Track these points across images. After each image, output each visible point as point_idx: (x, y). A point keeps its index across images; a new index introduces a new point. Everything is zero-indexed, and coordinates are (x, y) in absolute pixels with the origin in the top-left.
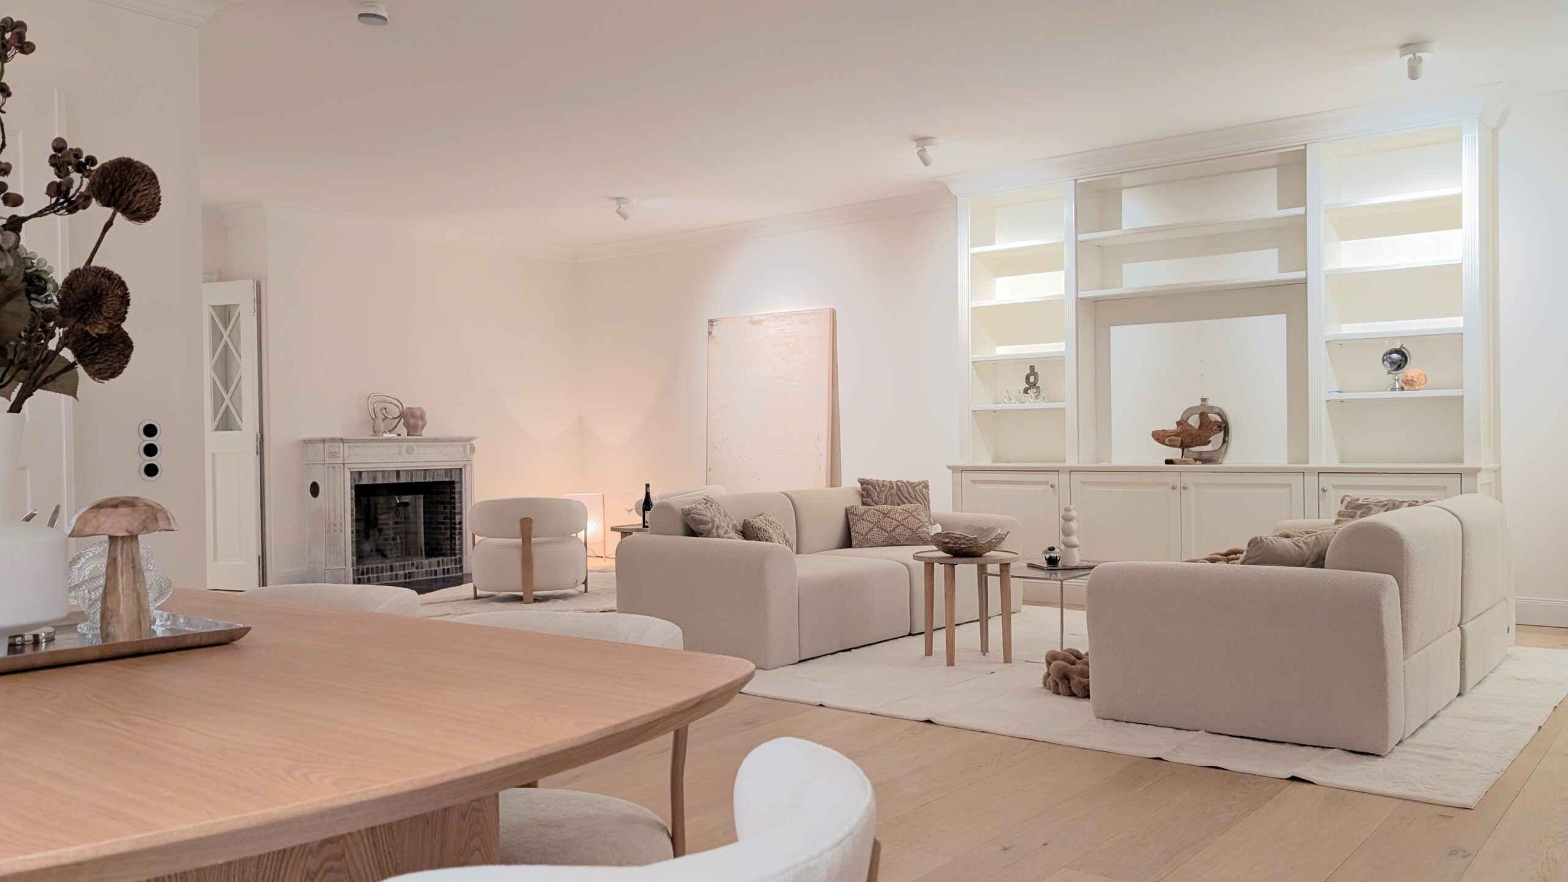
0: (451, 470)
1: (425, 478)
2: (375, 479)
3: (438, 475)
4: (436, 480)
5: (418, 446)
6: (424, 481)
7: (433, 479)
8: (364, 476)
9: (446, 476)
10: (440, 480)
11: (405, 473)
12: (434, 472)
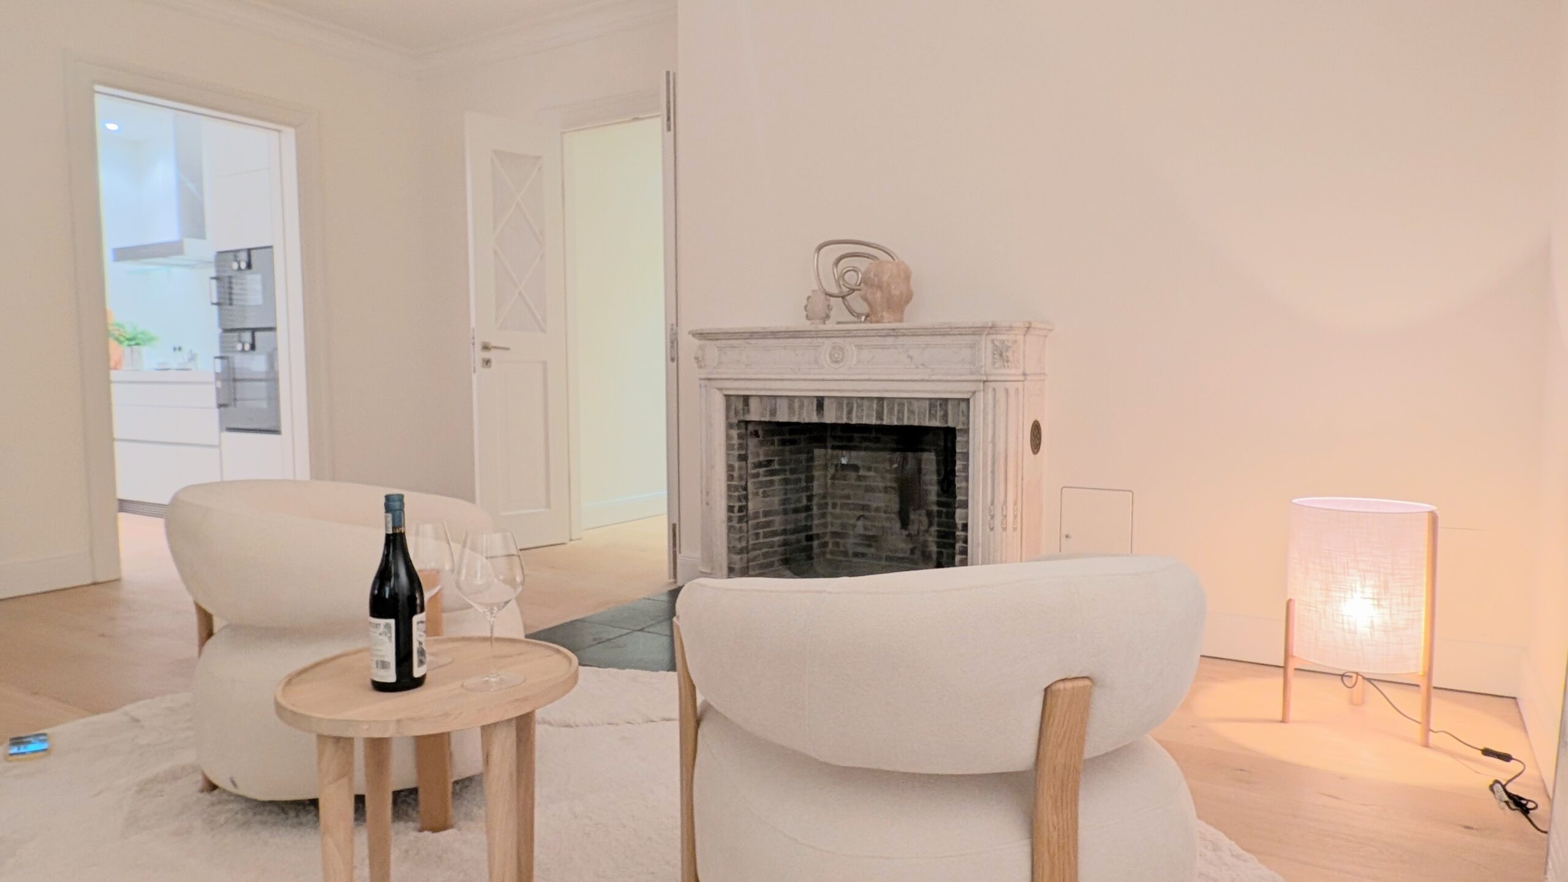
0: (946, 400)
1: (880, 416)
2: (773, 412)
3: (911, 412)
4: (906, 423)
5: (859, 347)
6: (879, 422)
7: (898, 419)
8: (753, 404)
9: (932, 416)
10: (916, 423)
11: (835, 405)
12: (901, 405)
